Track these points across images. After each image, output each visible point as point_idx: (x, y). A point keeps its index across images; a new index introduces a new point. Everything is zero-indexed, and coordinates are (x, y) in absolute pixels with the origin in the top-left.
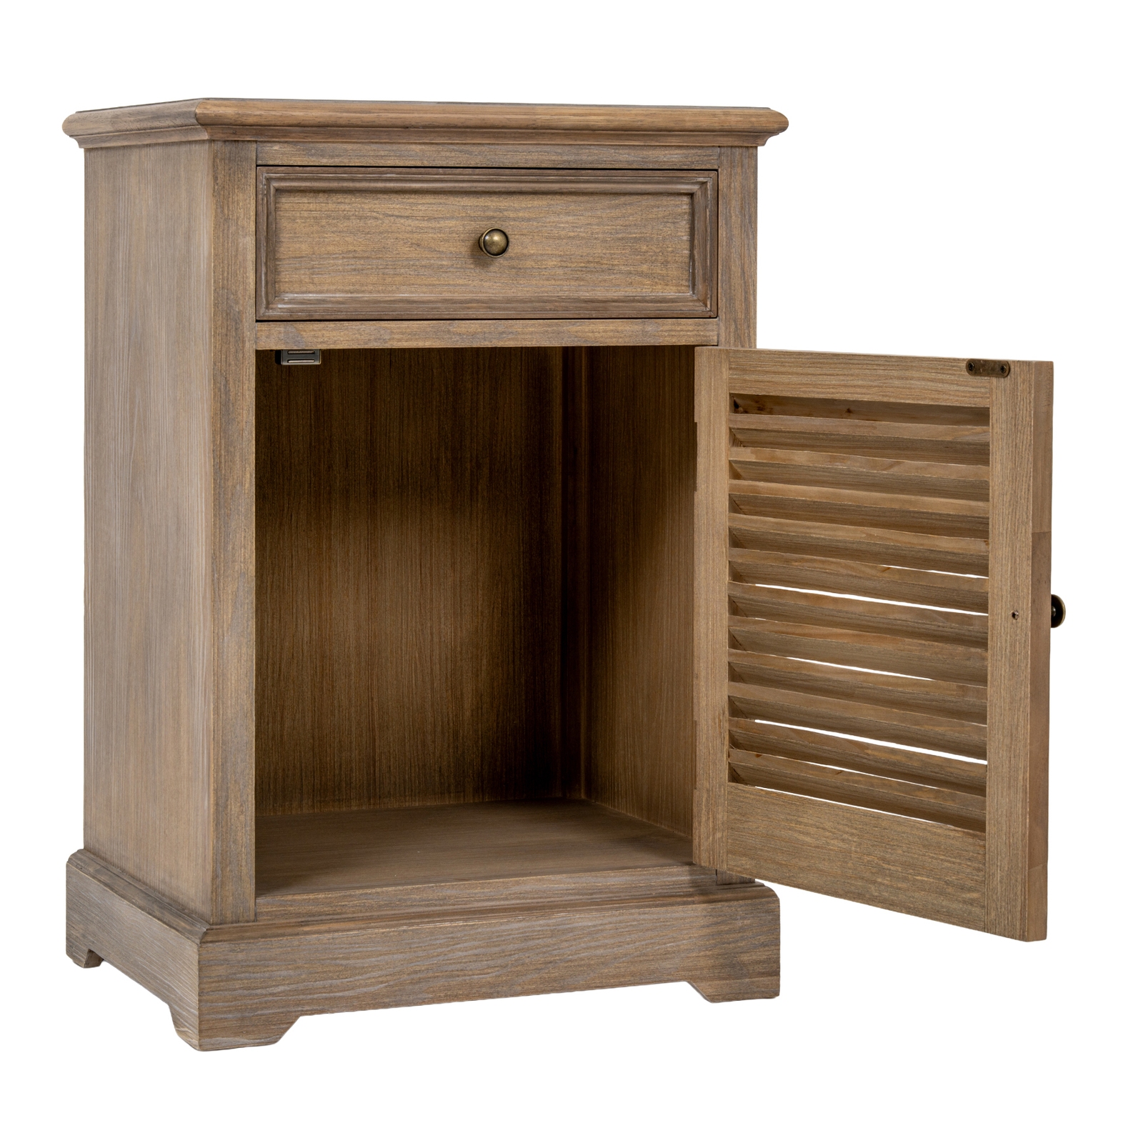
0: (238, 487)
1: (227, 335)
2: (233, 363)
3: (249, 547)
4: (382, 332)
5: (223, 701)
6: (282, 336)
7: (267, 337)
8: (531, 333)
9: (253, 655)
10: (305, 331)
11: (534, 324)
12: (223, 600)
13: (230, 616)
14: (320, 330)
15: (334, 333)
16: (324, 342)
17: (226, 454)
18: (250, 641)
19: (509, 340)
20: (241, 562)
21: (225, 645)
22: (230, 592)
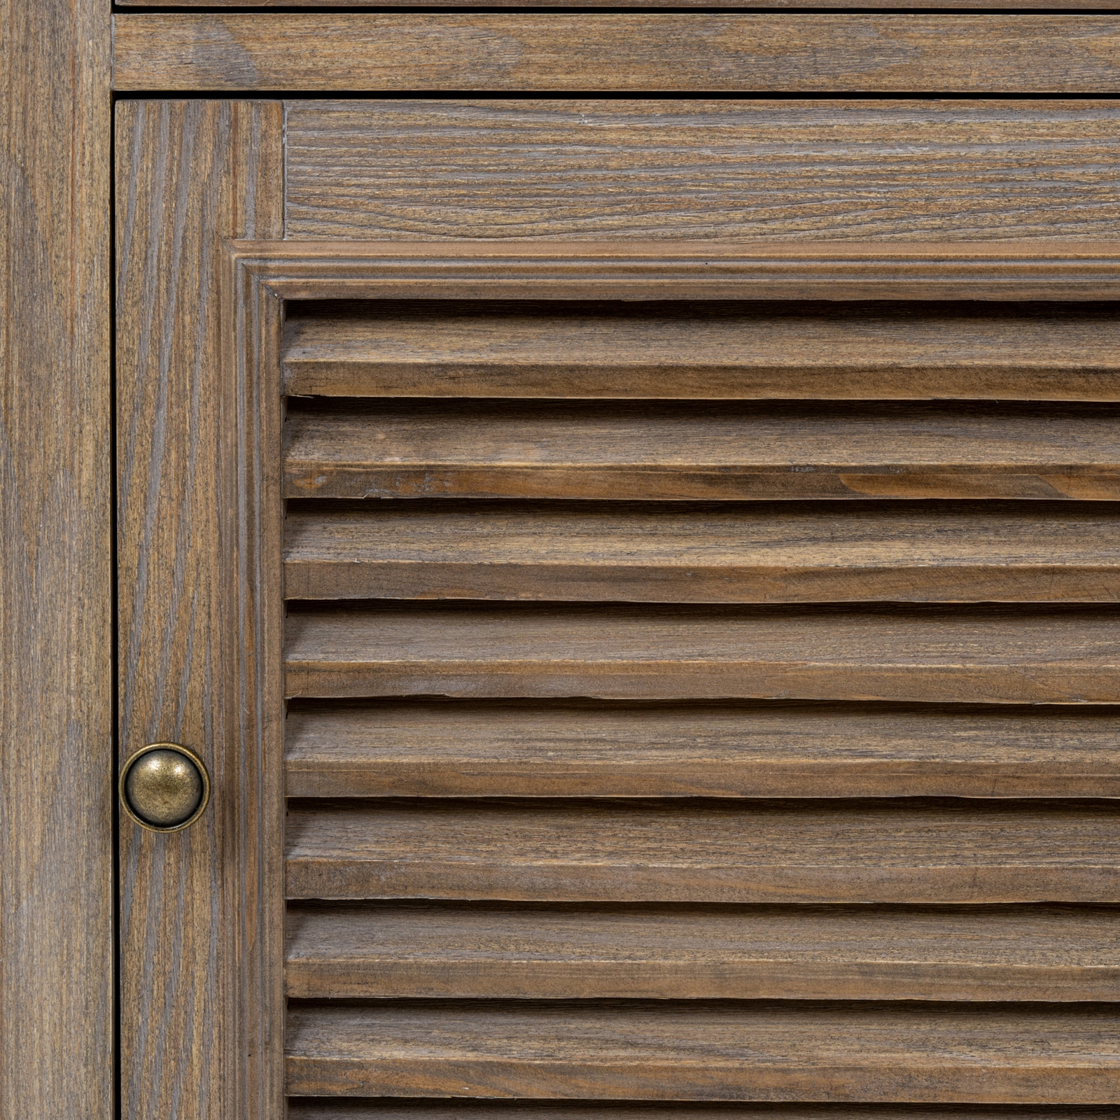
0: (60, 479)
1: (25, 48)
2: (45, 126)
3: (93, 649)
4: (494, 44)
5: (16, 1080)
6: (189, 52)
7: (144, 56)
8: (964, 53)
9: (104, 957)
10: (258, 39)
11: (972, 26)
12: (18, 796)
13: (37, 843)
14: (303, 37)
15: (348, 47)
16: (317, 73)
17: (25, 384)
18: (96, 916)
19: (893, 71)
20: (68, 691)
21: (24, 923)
22: (36, 773)
